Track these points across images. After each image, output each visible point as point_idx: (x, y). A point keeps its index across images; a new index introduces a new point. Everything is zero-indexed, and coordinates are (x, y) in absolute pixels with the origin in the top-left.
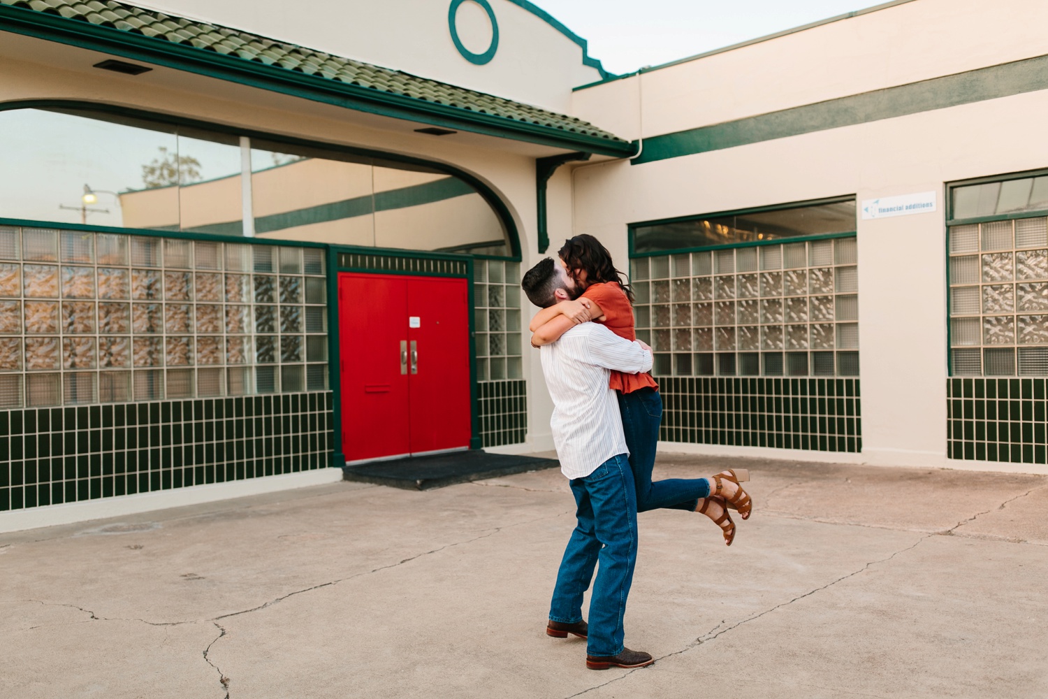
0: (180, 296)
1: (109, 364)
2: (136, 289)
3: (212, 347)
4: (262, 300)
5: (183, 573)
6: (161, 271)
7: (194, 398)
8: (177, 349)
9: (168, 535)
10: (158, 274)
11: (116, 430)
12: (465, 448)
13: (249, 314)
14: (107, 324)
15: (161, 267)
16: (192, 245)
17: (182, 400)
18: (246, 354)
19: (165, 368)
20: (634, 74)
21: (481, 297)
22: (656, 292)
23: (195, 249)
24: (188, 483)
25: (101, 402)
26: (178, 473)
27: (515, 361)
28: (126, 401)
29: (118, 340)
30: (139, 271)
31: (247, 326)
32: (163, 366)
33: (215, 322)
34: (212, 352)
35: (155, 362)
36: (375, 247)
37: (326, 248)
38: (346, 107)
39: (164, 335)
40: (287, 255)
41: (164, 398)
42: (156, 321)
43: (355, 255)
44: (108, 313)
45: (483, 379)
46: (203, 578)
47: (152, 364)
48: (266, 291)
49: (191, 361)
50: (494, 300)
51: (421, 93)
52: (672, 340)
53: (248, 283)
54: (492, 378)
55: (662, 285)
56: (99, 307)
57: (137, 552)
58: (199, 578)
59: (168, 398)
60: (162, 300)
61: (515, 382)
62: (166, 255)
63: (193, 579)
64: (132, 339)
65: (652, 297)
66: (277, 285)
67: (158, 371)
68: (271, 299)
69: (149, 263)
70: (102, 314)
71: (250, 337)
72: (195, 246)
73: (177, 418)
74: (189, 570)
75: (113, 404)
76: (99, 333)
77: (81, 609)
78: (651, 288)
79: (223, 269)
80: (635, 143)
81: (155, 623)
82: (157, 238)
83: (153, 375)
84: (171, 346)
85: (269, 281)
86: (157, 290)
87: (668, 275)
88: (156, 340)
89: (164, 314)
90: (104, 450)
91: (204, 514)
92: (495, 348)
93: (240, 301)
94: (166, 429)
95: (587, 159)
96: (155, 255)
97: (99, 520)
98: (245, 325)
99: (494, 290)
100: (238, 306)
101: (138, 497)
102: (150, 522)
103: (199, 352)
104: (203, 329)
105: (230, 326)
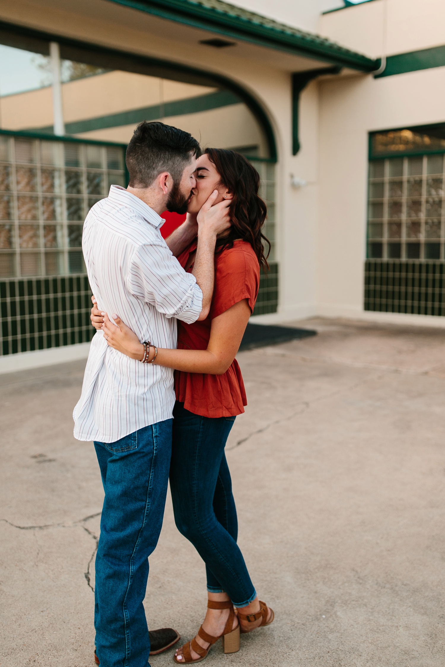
0: (2, 188)
3: (30, 233)
4: (71, 192)
5: (33, 453)
7: (17, 278)
16: (12, 141)
17: (7, 280)
18: (59, 239)
23: (15, 145)
24: (15, 351)
27: (271, 246)
31: (60, 215)
33: (34, 212)
34: (31, 238)
40: (92, 153)
46: (54, 460)
48: (75, 184)
49: (13, 245)
51: (210, 4)
52: (404, 229)
53: (60, 177)
55: (397, 185)
58: (50, 460)
61: (273, 264)
63: (45, 461)
65: (387, 193)
66: (84, 179)
68: (79, 192)
71: (62, 226)
74: (37, 450)
78: (387, 188)
79: (39, 164)
80: (378, 60)
81: (22, 526)
85: (77, 175)
87: (402, 176)
93: (53, 193)
95: (339, 73)
98: (57, 213)
100: (52, 197)
103: (20, 237)
104: (23, 217)
105: (46, 215)
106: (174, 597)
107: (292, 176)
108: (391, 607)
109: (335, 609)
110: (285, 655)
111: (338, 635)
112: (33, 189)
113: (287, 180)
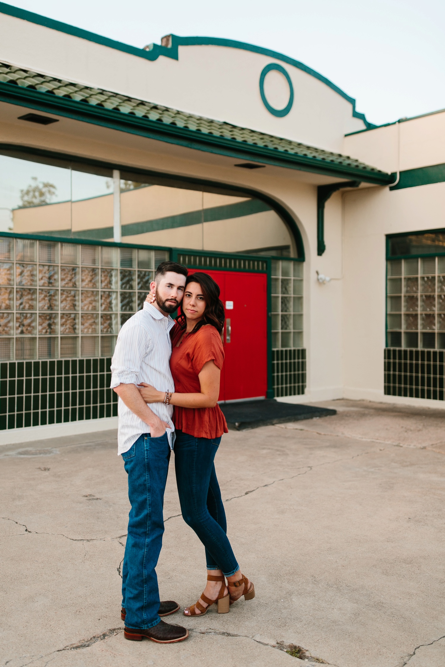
0: (71, 284)
1: (22, 332)
2: (42, 279)
3: (90, 321)
4: (125, 288)
5: (85, 494)
6: (58, 266)
7: (78, 357)
8: (68, 322)
9: (65, 459)
10: (56, 268)
11: (26, 380)
12: (262, 398)
13: (116, 298)
14: (21, 304)
15: (58, 263)
16: (80, 247)
17: (70, 359)
18: (113, 326)
19: (59, 336)
20: (394, 123)
21: (276, 287)
22: (407, 286)
23: (82, 251)
24: (74, 419)
25: (16, 359)
26: (66, 411)
27: (299, 334)
28: (33, 359)
29: (29, 315)
30: (43, 266)
31: (115, 306)
32: (58, 334)
33: (94, 303)
34: (91, 325)
35: (52, 331)
36: (203, 250)
37: (170, 250)
38: (191, 148)
39: (59, 312)
40: (143, 255)
41: (58, 357)
42: (54, 302)
43: (190, 256)
44: (22, 296)
45: (275, 347)
46: (100, 499)
47: (50, 333)
48: (128, 282)
49: (77, 331)
50: (285, 289)
51: (242, 137)
52: (420, 322)
53: (116, 275)
54: (282, 346)
55: (412, 281)
56: (17, 292)
57: (46, 473)
58: (97, 499)
59: (61, 357)
60: (58, 287)
61: (298, 350)
62: (62, 255)
63: (93, 499)
64: (38, 314)
65: (404, 289)
66: (136, 277)
67: (54, 338)
68: (131, 287)
69: (50, 261)
70: (18, 297)
71: (116, 314)
72: (82, 248)
73: (67, 372)
74: (88, 491)
75: (25, 361)
76: (16, 310)
77: (17, 523)
78: (403, 283)
79: (100, 265)
80: (394, 175)
81: (74, 539)
82: (56, 243)
83: (51, 341)
84: (64, 320)
85: (130, 273)
86: (55, 280)
87: (417, 273)
88: (54, 315)
89: (59, 297)
90: (17, 394)
91: (86, 443)
92: (285, 325)
93: (110, 288)
94: (59, 379)
95: (357, 186)
96: (54, 255)
97: (14, 445)
98: (113, 305)
99: (285, 283)
100: (109, 292)
101: (40, 428)
102: (50, 448)
103: (82, 324)
104: (86, 308)
105: (104, 306)
106: (178, 584)
107: (317, 273)
108: (333, 598)
109: (292, 597)
110: (249, 618)
111: (289, 610)
112: (94, 285)
113: (313, 276)
